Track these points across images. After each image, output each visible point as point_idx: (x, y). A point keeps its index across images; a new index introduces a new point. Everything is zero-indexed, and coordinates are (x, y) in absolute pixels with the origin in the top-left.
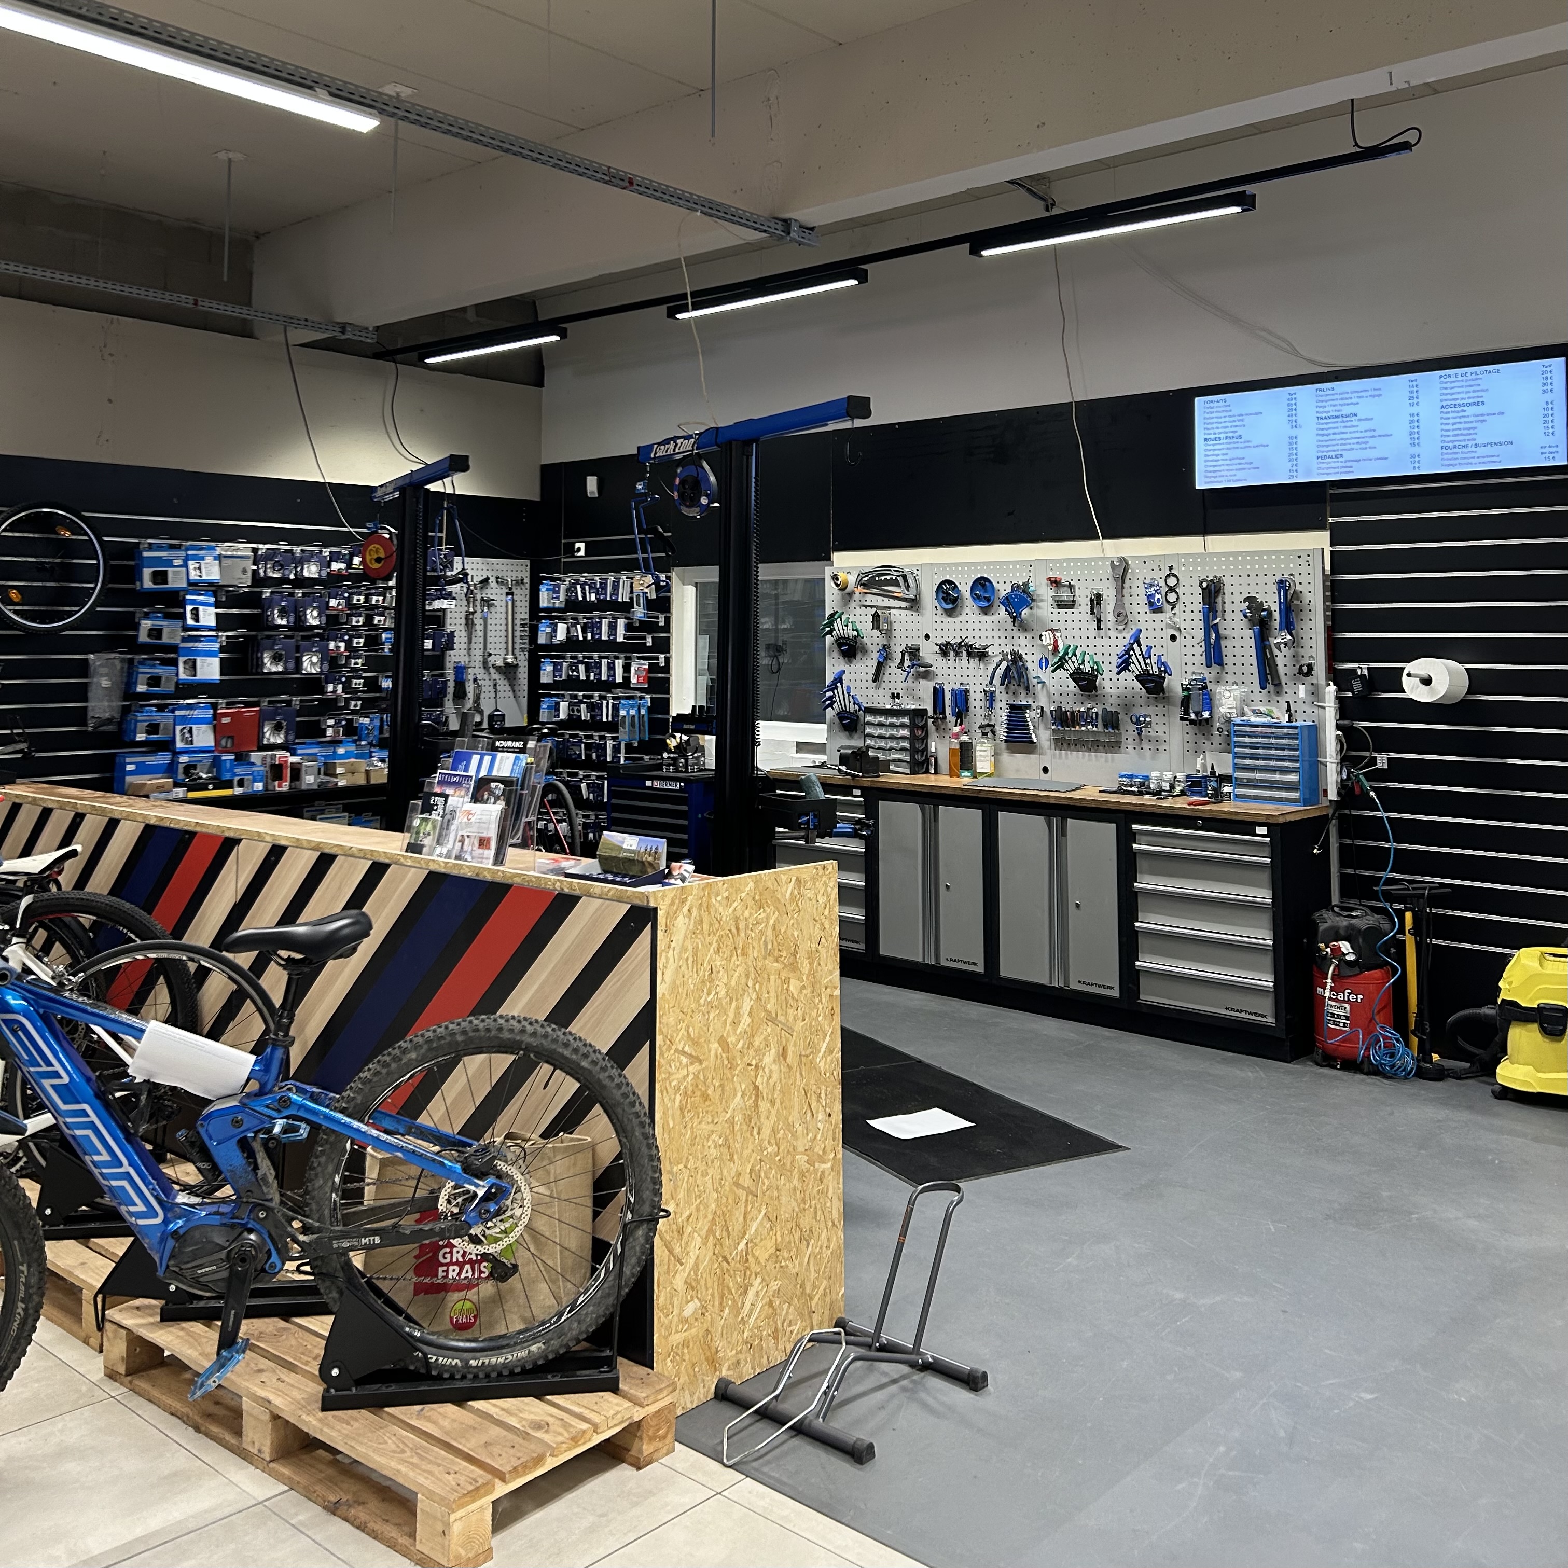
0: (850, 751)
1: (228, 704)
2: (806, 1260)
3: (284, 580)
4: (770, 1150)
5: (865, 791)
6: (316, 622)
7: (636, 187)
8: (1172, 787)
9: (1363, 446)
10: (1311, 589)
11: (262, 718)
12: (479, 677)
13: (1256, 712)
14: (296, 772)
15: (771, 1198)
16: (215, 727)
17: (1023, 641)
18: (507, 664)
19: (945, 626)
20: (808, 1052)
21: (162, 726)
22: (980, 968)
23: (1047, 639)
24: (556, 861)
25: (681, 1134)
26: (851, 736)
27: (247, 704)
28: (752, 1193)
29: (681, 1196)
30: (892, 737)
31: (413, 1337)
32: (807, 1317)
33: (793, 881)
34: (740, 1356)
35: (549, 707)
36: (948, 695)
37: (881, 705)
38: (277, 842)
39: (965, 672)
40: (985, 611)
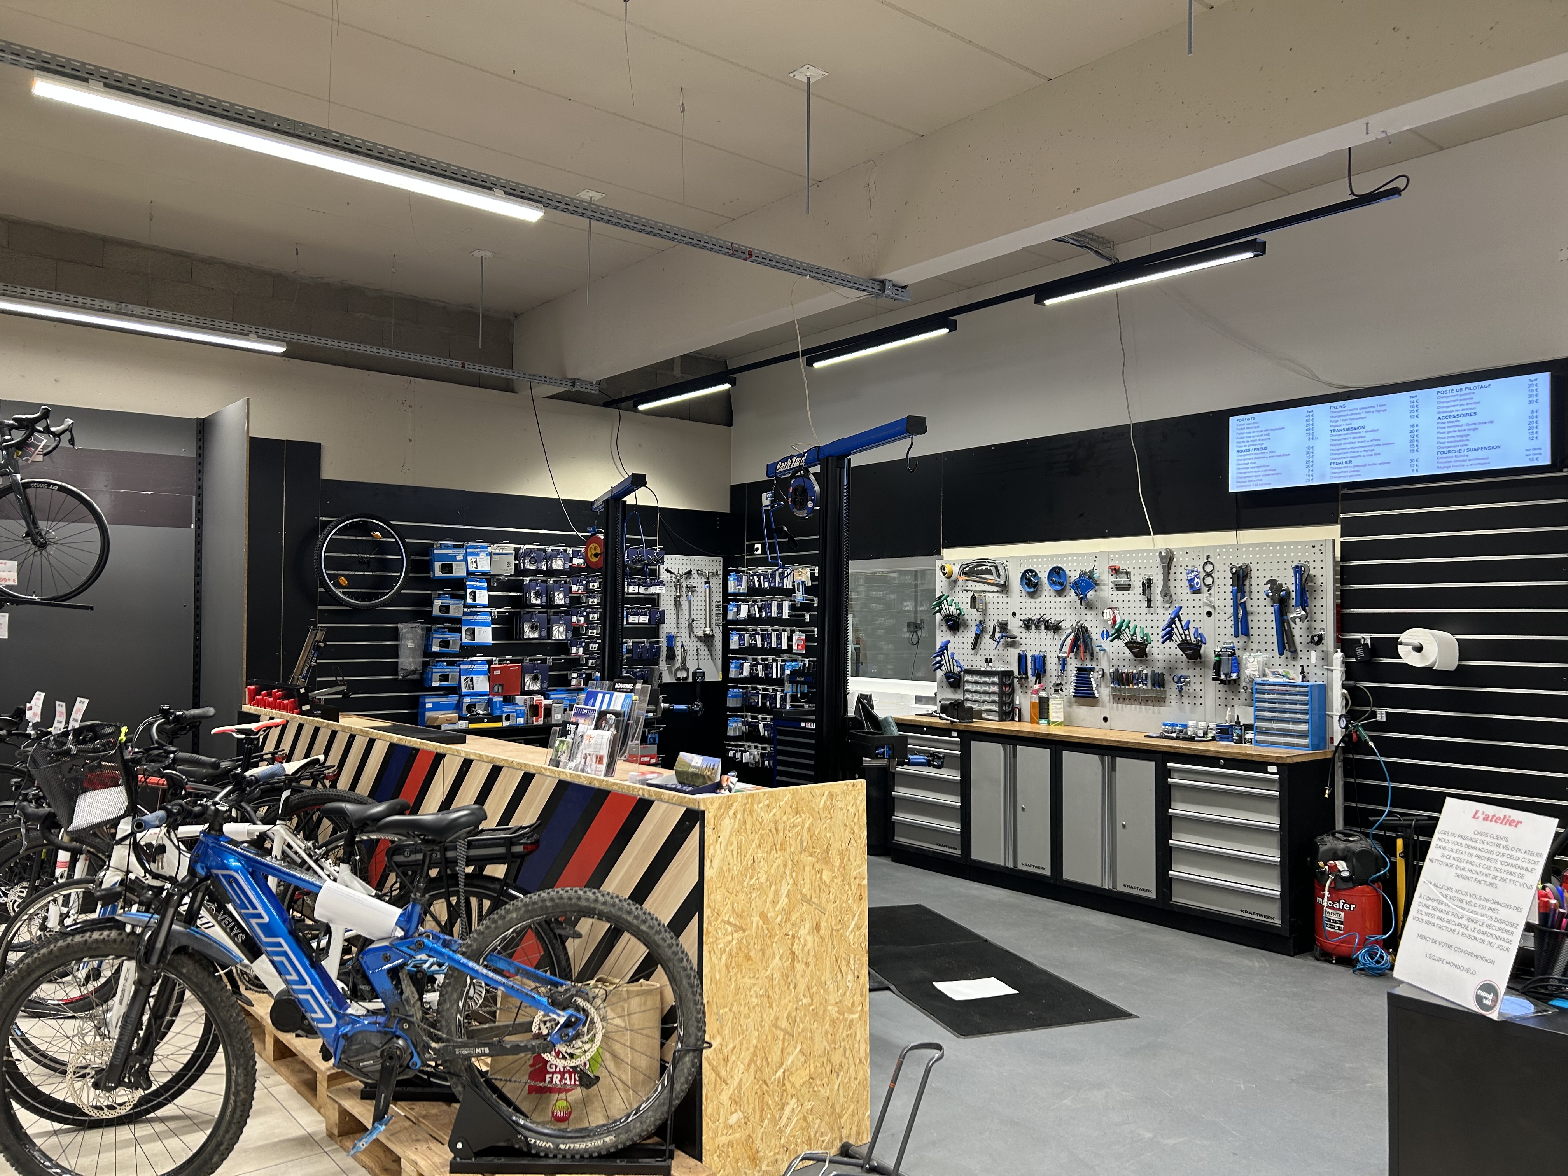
0: (948, 702)
1: (499, 661)
2: (836, 1087)
3: (539, 571)
4: (804, 1001)
5: (961, 733)
6: (562, 602)
7: (754, 258)
8: (1206, 733)
9: (1369, 453)
10: (1323, 572)
11: (524, 671)
12: (685, 644)
13: (1275, 674)
14: (548, 711)
15: (806, 1038)
16: (489, 677)
17: (1089, 617)
18: (705, 635)
19: (1028, 605)
20: (839, 927)
21: (450, 676)
22: (1048, 872)
23: (1108, 615)
24: (644, 774)
25: (727, 985)
26: (955, 692)
27: (512, 662)
28: (789, 1033)
29: (726, 1032)
30: (985, 693)
31: (518, 1124)
32: (836, 1130)
33: (826, 793)
34: (778, 1156)
35: (735, 667)
36: (1029, 660)
37: (978, 667)
38: (468, 757)
39: (1043, 642)
40: (1060, 593)
